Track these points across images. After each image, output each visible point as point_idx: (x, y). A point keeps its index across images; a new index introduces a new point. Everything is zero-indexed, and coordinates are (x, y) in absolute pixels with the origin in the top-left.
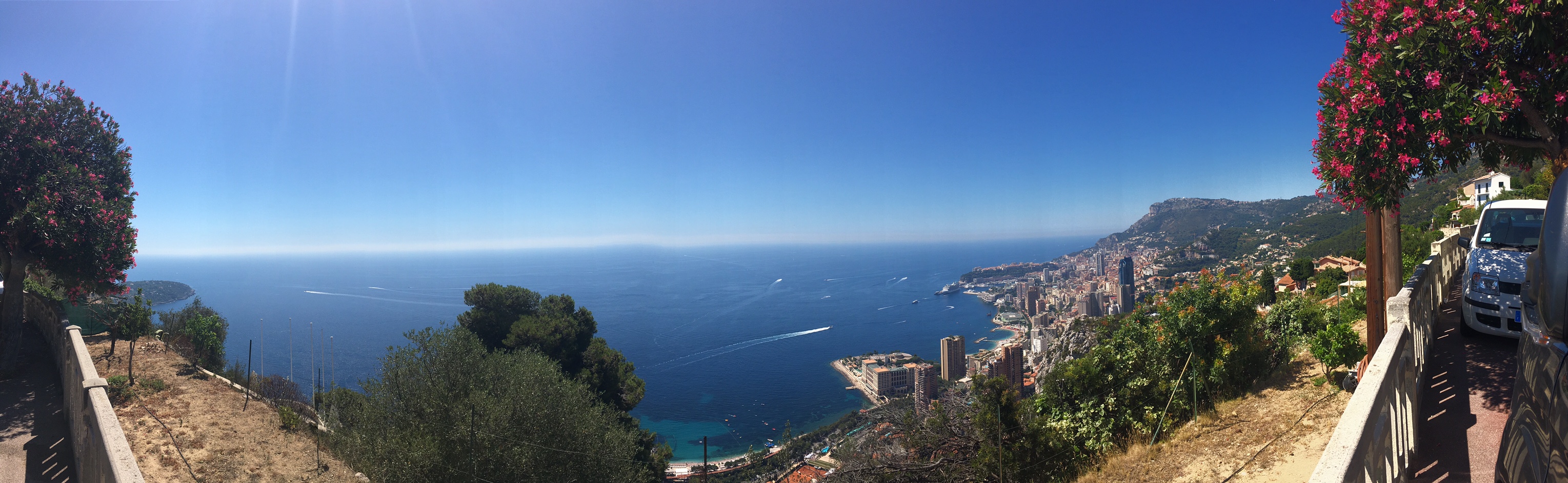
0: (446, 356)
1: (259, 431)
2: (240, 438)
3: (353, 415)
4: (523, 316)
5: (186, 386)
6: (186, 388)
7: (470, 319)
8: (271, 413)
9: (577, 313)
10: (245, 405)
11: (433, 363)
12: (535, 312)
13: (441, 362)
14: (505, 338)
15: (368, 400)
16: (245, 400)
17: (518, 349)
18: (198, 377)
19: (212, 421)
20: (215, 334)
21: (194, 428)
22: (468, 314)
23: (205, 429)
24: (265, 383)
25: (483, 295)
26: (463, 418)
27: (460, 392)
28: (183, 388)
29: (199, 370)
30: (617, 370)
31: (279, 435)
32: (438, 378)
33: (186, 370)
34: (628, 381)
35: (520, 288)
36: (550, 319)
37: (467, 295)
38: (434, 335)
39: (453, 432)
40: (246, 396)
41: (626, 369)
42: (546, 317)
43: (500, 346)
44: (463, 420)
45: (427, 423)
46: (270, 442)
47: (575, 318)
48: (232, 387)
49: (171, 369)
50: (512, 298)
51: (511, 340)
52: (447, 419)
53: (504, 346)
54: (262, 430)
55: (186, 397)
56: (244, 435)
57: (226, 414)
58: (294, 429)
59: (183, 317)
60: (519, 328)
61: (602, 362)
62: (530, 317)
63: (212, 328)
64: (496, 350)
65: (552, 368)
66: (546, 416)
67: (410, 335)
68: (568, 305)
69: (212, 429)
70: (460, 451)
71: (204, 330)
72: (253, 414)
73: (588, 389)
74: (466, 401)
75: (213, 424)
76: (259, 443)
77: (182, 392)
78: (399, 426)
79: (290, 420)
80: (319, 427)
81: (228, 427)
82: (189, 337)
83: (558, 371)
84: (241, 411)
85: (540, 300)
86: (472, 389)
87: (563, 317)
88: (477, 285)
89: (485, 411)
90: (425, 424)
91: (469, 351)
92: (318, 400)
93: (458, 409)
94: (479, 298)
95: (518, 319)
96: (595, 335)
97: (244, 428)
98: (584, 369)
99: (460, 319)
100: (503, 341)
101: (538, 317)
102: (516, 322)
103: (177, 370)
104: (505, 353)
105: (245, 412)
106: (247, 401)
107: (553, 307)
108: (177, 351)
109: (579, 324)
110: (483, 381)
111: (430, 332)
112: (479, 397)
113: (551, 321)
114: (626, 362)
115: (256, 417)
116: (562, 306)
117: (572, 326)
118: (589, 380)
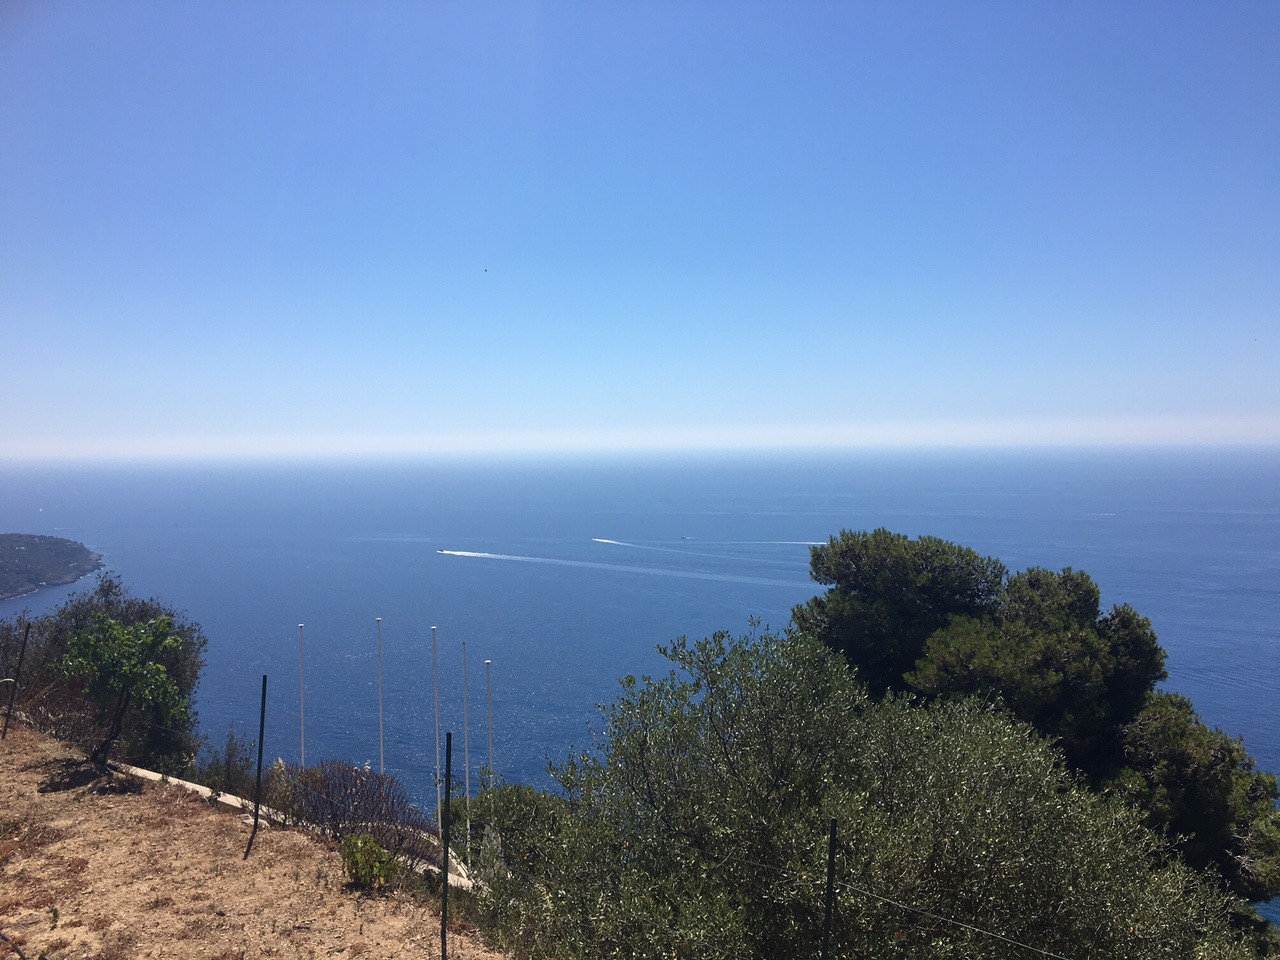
0: (763, 702)
1: (288, 903)
2: (233, 927)
3: (535, 847)
4: (957, 618)
5: (70, 816)
6: (70, 822)
7: (823, 617)
8: (319, 855)
9: (1106, 620)
10: (250, 844)
11: (731, 718)
12: (991, 610)
13: (751, 718)
14: (912, 668)
15: (573, 807)
16: (250, 830)
17: (945, 698)
18: (113, 790)
19: (153, 896)
20: (162, 668)
21: (100, 924)
22: (818, 603)
23: (132, 920)
24: (306, 784)
25: (857, 558)
26: (805, 854)
27: (797, 791)
28: (61, 823)
29: (115, 769)
30: (1228, 789)
31: (341, 905)
32: (744, 754)
33: (68, 776)
34: (1261, 825)
35: (951, 547)
36: (1029, 631)
37: (817, 556)
38: (734, 650)
39: (780, 885)
40: (251, 821)
41: (1254, 790)
42: (1020, 623)
43: (900, 687)
44: (806, 857)
45: (717, 860)
46: (315, 926)
47: (1101, 634)
48: (213, 803)
49: (23, 776)
50: (933, 570)
51: (926, 674)
52: (767, 856)
53: (909, 688)
54: (294, 900)
55: (71, 849)
56: (245, 918)
57: (193, 873)
58: (381, 886)
59: (61, 631)
60: (947, 646)
61: (1180, 759)
62: (976, 620)
63: (150, 651)
64: (890, 696)
65: (1039, 755)
66: (1023, 874)
67: (675, 652)
68: (1081, 598)
69: (151, 917)
70: (798, 933)
71: (129, 659)
72: (270, 864)
73: (1141, 823)
74: (814, 811)
75: (157, 904)
76: (287, 933)
77: (58, 835)
78: (647, 868)
79: (372, 867)
80: (452, 879)
81: (200, 904)
82: (76, 684)
83: (1057, 765)
84: (238, 861)
85: (1004, 580)
86: (827, 787)
87: (1066, 628)
88: (843, 534)
89: (860, 841)
90: (713, 865)
91: (821, 696)
92: (450, 817)
93: (793, 831)
94: (848, 566)
95: (945, 624)
96: (1159, 685)
97: (248, 902)
98: (1127, 771)
99: (800, 616)
100: (906, 676)
101: (997, 622)
102: (938, 632)
103: (40, 778)
104: (914, 704)
105: (250, 861)
106: (254, 833)
107: (1038, 599)
108: (43, 725)
109: (1114, 651)
110: (856, 769)
111: (725, 643)
112: (845, 804)
113: (1033, 635)
114: (1253, 772)
115: (278, 869)
116: (1063, 597)
117: (1094, 655)
118: (1143, 799)
